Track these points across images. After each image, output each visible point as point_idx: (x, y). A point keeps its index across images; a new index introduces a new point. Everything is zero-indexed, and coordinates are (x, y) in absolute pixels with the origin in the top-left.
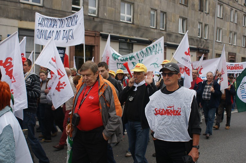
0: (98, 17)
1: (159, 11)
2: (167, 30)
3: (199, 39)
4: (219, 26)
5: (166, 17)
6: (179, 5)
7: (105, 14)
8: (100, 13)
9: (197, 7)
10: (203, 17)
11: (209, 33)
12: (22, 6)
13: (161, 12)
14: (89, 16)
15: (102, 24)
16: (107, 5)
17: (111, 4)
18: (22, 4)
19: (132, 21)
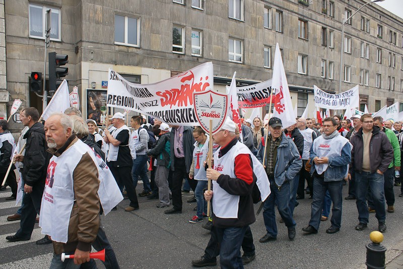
0: (202, 57)
3: (323, 79)
4: (346, 63)
5: (283, 55)
6: (297, 39)
7: (211, 54)
8: (205, 53)
9: (320, 41)
10: (327, 53)
11: (335, 72)
12: (117, 48)
14: (192, 56)
16: (213, 43)
17: (218, 41)
18: (117, 46)
19: (242, 60)
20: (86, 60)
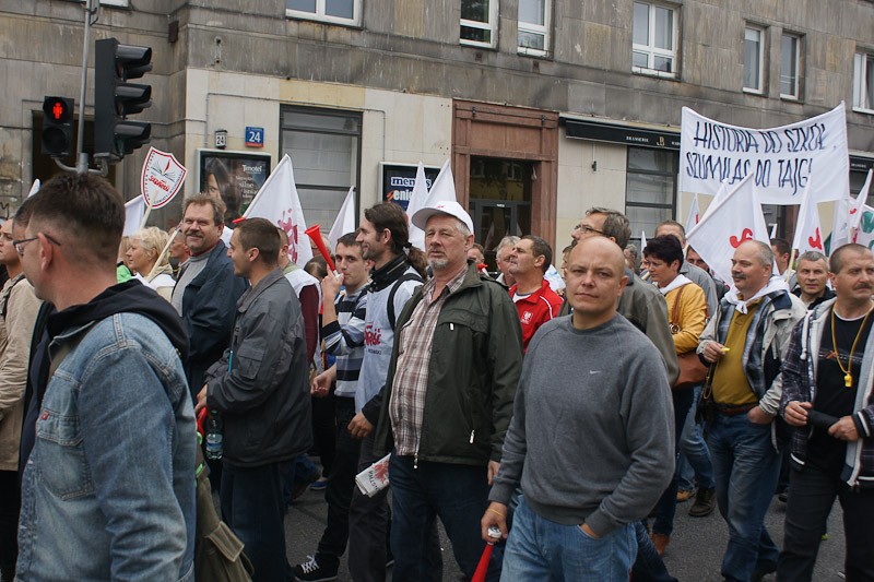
0: (550, 59)
1: (776, 31)
2: (809, 98)
5: (804, 52)
7: (578, 48)
8: (557, 44)
12: (293, 28)
13: (785, 31)
14: (520, 55)
15: (566, 84)
16: (584, 17)
17: (600, 9)
18: (292, 23)
19: (673, 68)
20: (201, 64)
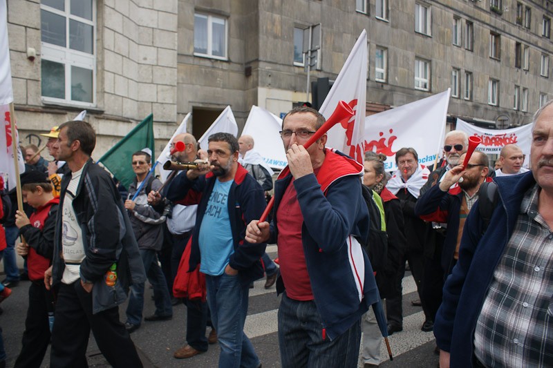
0: (387, 83)
1: (463, 71)
2: (474, 99)
3: (515, 112)
4: (542, 90)
5: (472, 80)
6: (489, 60)
7: (396, 79)
8: (389, 77)
9: (513, 61)
10: (521, 77)
11: (529, 102)
12: (297, 70)
13: (466, 71)
14: (377, 82)
15: (393, 94)
16: (398, 65)
17: (403, 62)
18: (296, 68)
19: (428, 86)
20: (263, 86)
